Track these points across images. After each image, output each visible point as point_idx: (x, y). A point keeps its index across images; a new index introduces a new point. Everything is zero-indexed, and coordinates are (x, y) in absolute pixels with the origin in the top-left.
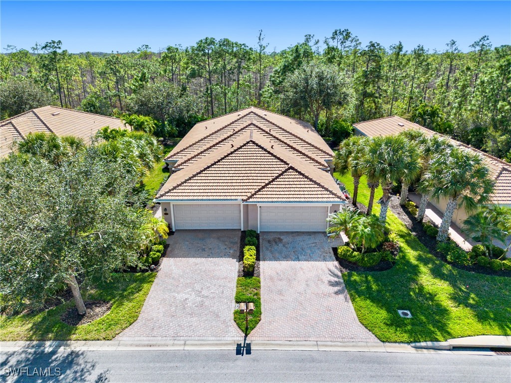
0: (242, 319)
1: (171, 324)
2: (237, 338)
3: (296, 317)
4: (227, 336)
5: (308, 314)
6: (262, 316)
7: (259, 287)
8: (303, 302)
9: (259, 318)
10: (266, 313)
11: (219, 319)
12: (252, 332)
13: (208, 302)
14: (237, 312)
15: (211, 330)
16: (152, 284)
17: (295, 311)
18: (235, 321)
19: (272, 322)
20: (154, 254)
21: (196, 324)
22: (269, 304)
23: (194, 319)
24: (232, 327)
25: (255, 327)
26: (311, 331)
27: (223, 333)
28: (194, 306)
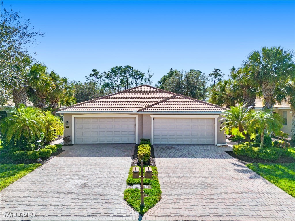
0: (135, 197)
1: (34, 203)
2: (128, 218)
3: (209, 196)
4: (112, 215)
5: (223, 193)
6: (163, 196)
7: (156, 173)
8: (212, 184)
9: (159, 197)
10: (167, 192)
11: (103, 198)
12: (150, 211)
13: (93, 184)
14: (129, 191)
15: (89, 209)
16: (30, 172)
17: (206, 191)
18: (125, 200)
19: (178, 201)
20: (44, 150)
21: (69, 203)
22: (170, 186)
23: (69, 199)
24: (121, 205)
25: (153, 205)
26: (237, 210)
27: (107, 212)
28: (74, 187)
